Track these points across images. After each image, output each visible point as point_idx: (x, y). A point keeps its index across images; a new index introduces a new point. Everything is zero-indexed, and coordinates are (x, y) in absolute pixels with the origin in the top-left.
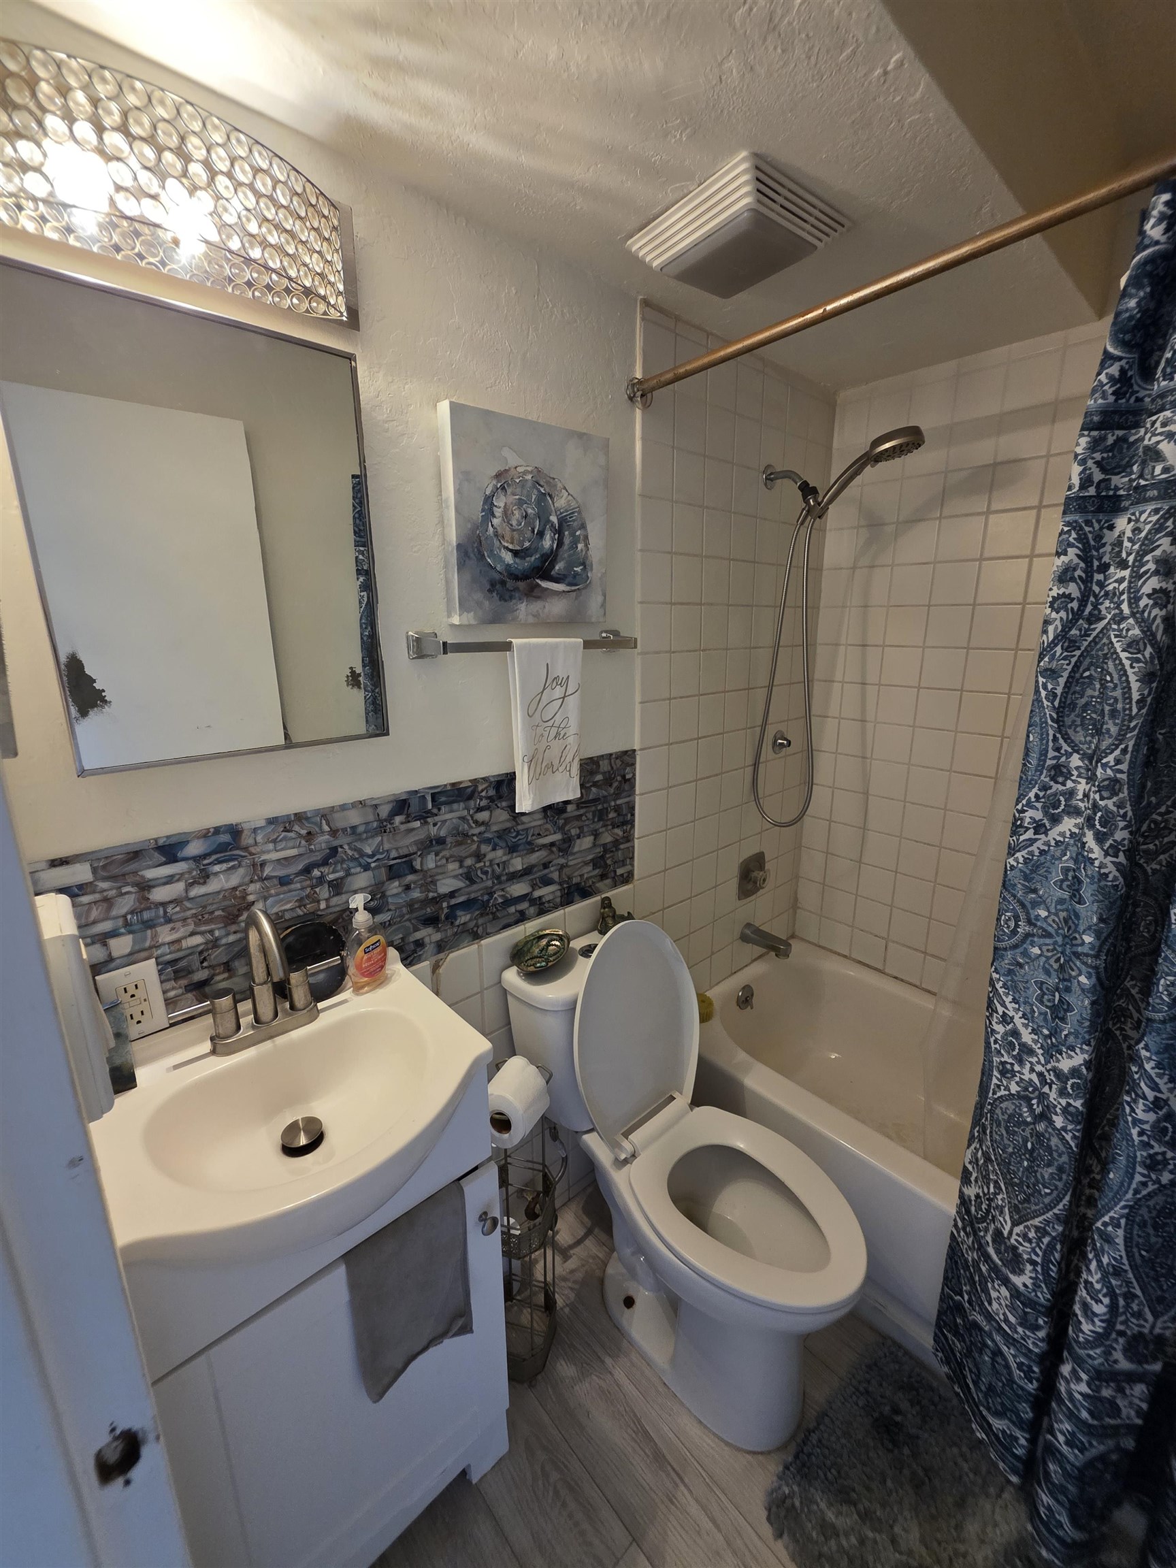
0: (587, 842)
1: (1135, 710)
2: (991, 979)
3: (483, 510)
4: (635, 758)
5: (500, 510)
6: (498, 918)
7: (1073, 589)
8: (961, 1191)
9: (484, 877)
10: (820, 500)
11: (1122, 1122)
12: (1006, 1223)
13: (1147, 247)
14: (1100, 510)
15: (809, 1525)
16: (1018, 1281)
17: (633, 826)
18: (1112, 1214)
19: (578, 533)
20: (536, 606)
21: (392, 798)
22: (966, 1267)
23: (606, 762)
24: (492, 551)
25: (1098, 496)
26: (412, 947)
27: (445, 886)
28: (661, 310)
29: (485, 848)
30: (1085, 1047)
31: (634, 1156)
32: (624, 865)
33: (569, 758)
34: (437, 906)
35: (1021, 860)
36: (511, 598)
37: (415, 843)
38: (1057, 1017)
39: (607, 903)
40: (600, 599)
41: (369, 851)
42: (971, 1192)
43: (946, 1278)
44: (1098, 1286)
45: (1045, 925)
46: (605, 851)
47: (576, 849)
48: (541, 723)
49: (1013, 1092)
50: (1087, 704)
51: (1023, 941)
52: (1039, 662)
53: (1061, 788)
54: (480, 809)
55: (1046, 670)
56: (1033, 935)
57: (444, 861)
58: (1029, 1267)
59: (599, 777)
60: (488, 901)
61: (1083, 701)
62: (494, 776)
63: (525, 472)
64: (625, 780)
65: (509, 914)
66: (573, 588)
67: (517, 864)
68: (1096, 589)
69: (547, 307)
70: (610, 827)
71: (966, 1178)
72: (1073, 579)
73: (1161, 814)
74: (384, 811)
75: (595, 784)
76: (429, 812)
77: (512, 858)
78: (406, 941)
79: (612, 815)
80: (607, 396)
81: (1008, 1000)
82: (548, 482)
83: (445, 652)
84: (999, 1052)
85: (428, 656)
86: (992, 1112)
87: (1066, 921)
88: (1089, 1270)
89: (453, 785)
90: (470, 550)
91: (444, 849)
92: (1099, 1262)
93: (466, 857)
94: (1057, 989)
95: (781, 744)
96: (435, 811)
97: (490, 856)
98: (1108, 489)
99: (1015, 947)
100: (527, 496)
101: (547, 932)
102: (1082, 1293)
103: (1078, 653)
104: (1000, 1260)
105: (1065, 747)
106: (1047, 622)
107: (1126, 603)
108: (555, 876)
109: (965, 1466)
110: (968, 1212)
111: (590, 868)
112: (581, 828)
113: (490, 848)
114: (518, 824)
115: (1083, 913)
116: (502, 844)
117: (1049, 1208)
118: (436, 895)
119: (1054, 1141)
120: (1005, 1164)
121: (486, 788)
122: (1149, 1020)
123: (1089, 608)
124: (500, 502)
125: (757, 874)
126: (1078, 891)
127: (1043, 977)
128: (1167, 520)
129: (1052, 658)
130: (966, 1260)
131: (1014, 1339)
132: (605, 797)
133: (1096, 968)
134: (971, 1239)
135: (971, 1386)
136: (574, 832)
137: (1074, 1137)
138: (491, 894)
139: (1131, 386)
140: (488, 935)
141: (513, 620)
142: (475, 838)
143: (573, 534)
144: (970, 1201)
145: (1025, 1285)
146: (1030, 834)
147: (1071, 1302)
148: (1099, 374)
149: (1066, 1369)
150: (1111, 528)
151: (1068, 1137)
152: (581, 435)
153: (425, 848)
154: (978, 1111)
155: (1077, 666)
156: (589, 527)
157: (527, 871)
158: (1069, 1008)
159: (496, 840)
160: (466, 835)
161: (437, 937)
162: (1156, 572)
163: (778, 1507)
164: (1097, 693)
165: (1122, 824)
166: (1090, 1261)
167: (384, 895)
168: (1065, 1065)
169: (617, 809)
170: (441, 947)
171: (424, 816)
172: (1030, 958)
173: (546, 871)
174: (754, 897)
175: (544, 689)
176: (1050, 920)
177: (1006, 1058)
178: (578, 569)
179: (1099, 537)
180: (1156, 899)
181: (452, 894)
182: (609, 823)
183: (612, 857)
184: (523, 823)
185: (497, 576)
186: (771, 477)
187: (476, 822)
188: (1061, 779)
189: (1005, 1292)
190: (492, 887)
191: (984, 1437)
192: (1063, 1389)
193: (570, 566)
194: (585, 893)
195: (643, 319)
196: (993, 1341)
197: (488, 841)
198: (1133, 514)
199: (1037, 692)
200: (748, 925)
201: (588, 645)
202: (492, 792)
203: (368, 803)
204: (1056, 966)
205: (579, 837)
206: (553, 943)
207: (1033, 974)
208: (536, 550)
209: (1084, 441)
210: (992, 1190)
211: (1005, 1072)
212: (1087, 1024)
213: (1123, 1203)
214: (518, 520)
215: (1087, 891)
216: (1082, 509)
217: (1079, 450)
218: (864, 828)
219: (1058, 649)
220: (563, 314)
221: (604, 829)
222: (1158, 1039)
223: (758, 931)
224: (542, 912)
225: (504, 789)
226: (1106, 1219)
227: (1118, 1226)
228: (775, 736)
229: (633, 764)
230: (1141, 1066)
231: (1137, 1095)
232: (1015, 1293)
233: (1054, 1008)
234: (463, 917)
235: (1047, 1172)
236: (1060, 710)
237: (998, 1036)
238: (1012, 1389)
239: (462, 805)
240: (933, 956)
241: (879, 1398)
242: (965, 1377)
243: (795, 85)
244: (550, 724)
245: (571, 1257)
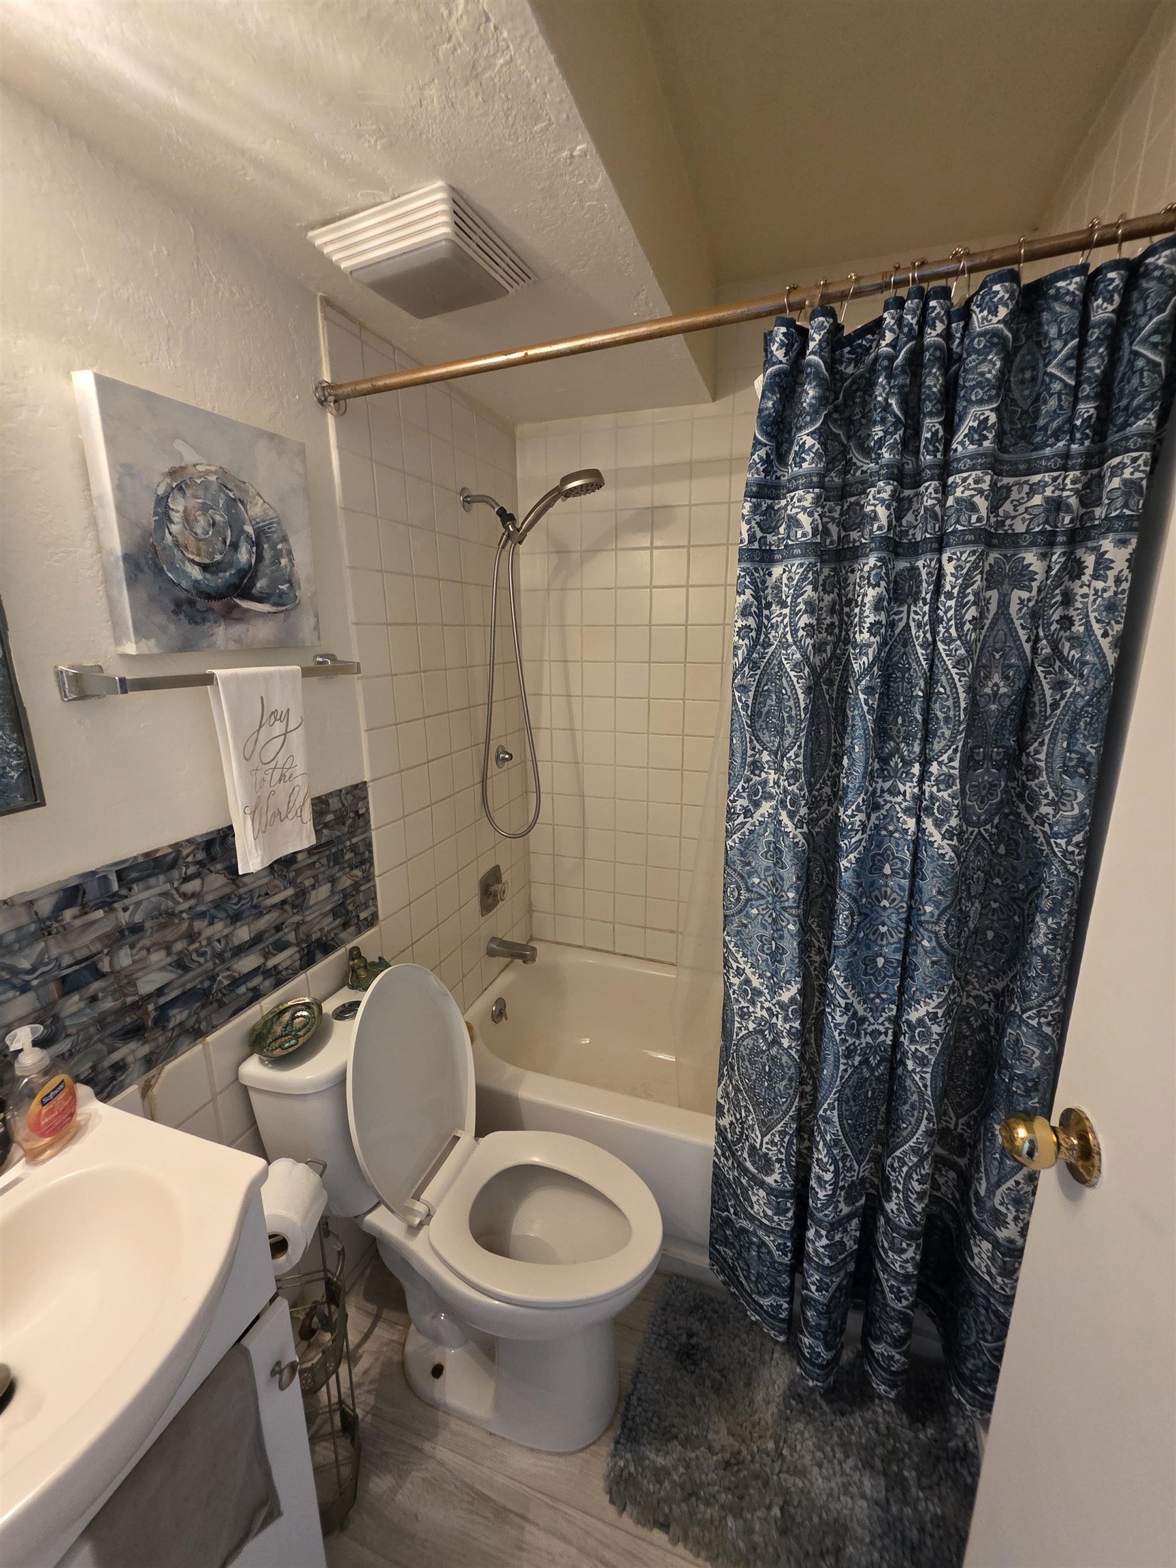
0: (324, 891)
1: (803, 716)
2: (725, 942)
3: (156, 514)
4: (366, 790)
5: (178, 515)
6: (225, 1004)
7: (751, 621)
8: (717, 1124)
9: (202, 960)
10: (518, 526)
11: (827, 1029)
12: (756, 1137)
13: (774, 364)
14: (762, 560)
15: (645, 1481)
16: (770, 1180)
17: (372, 864)
18: (828, 1101)
19: (279, 547)
20: (237, 630)
21: (57, 887)
22: (729, 1186)
23: (336, 799)
24: (172, 564)
25: (760, 549)
26: (109, 1073)
27: (147, 985)
28: (343, 312)
29: (198, 925)
30: (797, 979)
31: (429, 1215)
32: (367, 907)
33: (299, 803)
34: (140, 1013)
35: (737, 841)
36: (204, 620)
37: (99, 939)
38: (776, 961)
39: (355, 953)
40: (312, 621)
41: (25, 964)
42: (725, 1122)
43: (713, 1202)
44: (825, 1160)
45: (758, 890)
46: (345, 897)
47: (312, 902)
48: (261, 766)
49: (751, 1029)
50: (768, 712)
51: (745, 906)
52: (734, 680)
53: (758, 779)
54: (187, 879)
55: (740, 686)
56: (751, 900)
57: (144, 953)
58: (777, 1165)
59: (330, 817)
60: (211, 987)
61: (765, 710)
62: (202, 836)
63: (208, 472)
64: (358, 816)
65: (239, 996)
66: (280, 609)
67: (243, 934)
68: (765, 621)
69: (211, 280)
70: (348, 869)
71: (720, 1112)
72: (750, 614)
73: (817, 790)
74: (45, 907)
75: (326, 826)
76: (115, 894)
77: (235, 929)
78: (99, 1068)
79: (348, 856)
80: (294, 396)
81: (739, 956)
82: (236, 486)
83: (124, 691)
84: (737, 1000)
85: (94, 696)
86: (737, 1051)
87: (773, 884)
88: (818, 1150)
89: (146, 855)
90: (142, 561)
91: (143, 938)
92: (825, 1140)
93: (175, 941)
94: (773, 939)
95: (503, 758)
96: (124, 892)
97: (208, 932)
98: (766, 544)
99: (740, 912)
100: (213, 500)
101: (290, 1003)
102: (816, 1169)
103: (759, 672)
104: (756, 1169)
105: (758, 747)
106: (736, 648)
107: (789, 634)
108: (291, 937)
109: (746, 1350)
110: (725, 1139)
111: (330, 919)
112: (315, 877)
113: (206, 923)
114: (238, 887)
115: (785, 877)
116: (222, 915)
117: (786, 1113)
118: (136, 998)
119: (785, 1059)
120: (751, 1089)
121: (192, 852)
122: (835, 947)
123: (763, 636)
124: (178, 505)
125: (494, 888)
126: (780, 859)
127: (762, 932)
128: (808, 572)
129: (743, 677)
130: (728, 1180)
131: (772, 1228)
132: (338, 838)
133: (798, 916)
134: (730, 1162)
135: (744, 1282)
136: (307, 883)
137: (797, 1051)
138: (213, 978)
139: (772, 467)
140: (215, 1028)
141: (210, 646)
142: (185, 915)
143: (273, 547)
144: (726, 1129)
145: (776, 1181)
146: (741, 819)
147: (808, 1179)
148: (752, 454)
149: (811, 1234)
150: (770, 574)
151: (793, 1053)
152: (272, 436)
153: (115, 942)
154: (724, 1053)
155: (759, 682)
156: (292, 540)
157: (256, 940)
158: (784, 952)
159: (213, 912)
160: (171, 914)
161: (145, 1049)
162: (806, 611)
163: (617, 1484)
164: (774, 703)
165: (803, 803)
166: (818, 1143)
167: (56, 1018)
168: (785, 996)
169: (353, 848)
170: (151, 1062)
171: (108, 902)
172: (751, 918)
173: (280, 934)
174: (495, 910)
175: (261, 726)
176: (761, 885)
177: (744, 1004)
178: (284, 587)
179: (763, 582)
180: (820, 854)
181: (160, 992)
182: (346, 865)
183: (353, 902)
184: (245, 885)
185: (184, 595)
186: (469, 500)
187: (185, 896)
188: (757, 772)
189: (762, 1193)
190: (213, 969)
191: (758, 1317)
192: (811, 1250)
193: (274, 583)
194: (326, 948)
195: (325, 318)
196: (758, 1237)
197: (202, 915)
198: (787, 566)
199: (734, 703)
200: (493, 939)
201: (307, 672)
202: (201, 856)
203: (19, 901)
204: (770, 920)
205: (314, 887)
206: (299, 1014)
207: (755, 930)
208: (231, 565)
209: (748, 505)
210: (743, 1115)
211: (744, 1015)
212: (797, 960)
213: (835, 1090)
214: (203, 529)
215: (787, 858)
216: (751, 559)
217: (745, 512)
218: (584, 827)
219: (746, 669)
220: (231, 293)
221: (341, 873)
222: (843, 960)
223: (503, 943)
224: (279, 983)
225: (217, 849)
226: (826, 1106)
227: (834, 1109)
228: (497, 751)
229: (366, 798)
230: (835, 983)
231: (835, 1005)
232: (770, 1191)
233: (772, 955)
234: (178, 1016)
235: (781, 1086)
236: (751, 717)
237: (736, 988)
238: (775, 1268)
239: (162, 878)
240: (652, 929)
241: (676, 1332)
242: (737, 1277)
243: (493, 137)
244: (272, 765)
245: (361, 1356)
